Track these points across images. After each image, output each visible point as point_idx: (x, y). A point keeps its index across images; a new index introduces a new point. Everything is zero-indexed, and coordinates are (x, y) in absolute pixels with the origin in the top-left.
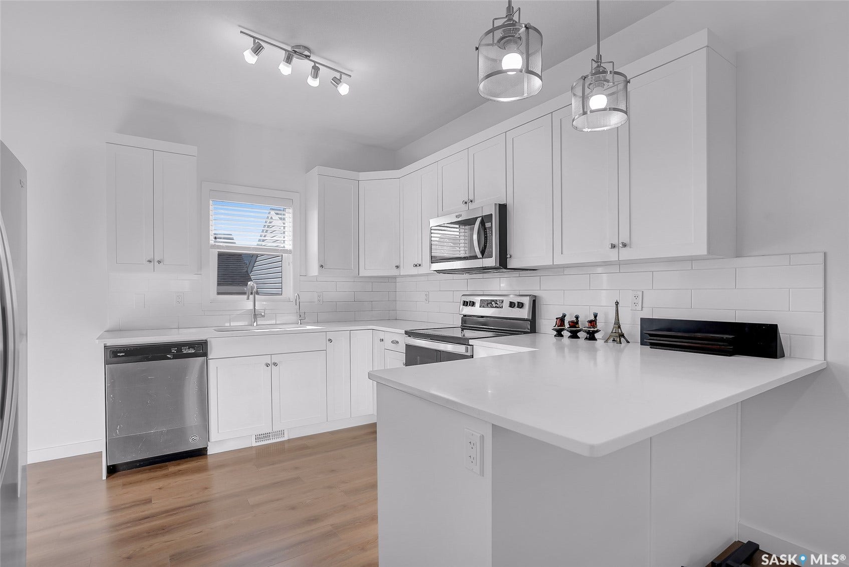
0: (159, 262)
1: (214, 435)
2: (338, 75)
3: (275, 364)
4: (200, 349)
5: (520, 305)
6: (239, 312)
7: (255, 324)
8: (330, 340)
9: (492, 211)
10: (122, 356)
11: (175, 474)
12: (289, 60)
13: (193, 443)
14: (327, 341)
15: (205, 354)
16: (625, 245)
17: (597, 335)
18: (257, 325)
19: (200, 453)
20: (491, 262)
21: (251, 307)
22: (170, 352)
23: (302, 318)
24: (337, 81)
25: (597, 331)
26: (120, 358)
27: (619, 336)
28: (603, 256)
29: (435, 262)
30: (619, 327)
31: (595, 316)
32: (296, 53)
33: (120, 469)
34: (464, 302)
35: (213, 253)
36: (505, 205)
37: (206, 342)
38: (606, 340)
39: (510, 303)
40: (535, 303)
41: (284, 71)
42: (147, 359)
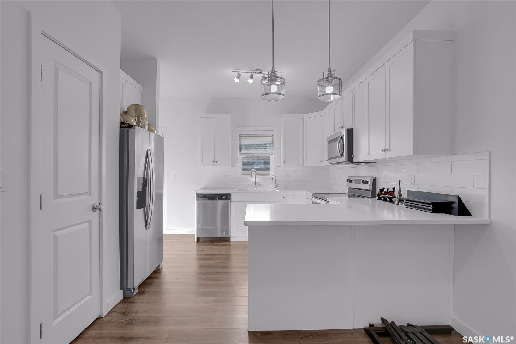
0: (217, 162)
4: (227, 197)
5: (367, 182)
6: (249, 183)
7: (256, 188)
8: (284, 197)
9: (344, 132)
10: (201, 198)
11: (216, 245)
12: (252, 77)
13: (224, 235)
14: (282, 198)
15: (229, 199)
16: (388, 150)
17: (393, 200)
18: (256, 189)
19: (226, 240)
21: (254, 181)
22: (217, 197)
23: (277, 187)
25: (395, 197)
27: (400, 201)
28: (383, 156)
29: (329, 159)
30: (400, 195)
31: (394, 189)
32: (255, 72)
33: (201, 240)
34: (348, 180)
35: (240, 157)
36: (352, 129)
37: (230, 194)
38: (396, 203)
39: (363, 181)
40: (374, 181)
41: (251, 81)
42: (209, 200)
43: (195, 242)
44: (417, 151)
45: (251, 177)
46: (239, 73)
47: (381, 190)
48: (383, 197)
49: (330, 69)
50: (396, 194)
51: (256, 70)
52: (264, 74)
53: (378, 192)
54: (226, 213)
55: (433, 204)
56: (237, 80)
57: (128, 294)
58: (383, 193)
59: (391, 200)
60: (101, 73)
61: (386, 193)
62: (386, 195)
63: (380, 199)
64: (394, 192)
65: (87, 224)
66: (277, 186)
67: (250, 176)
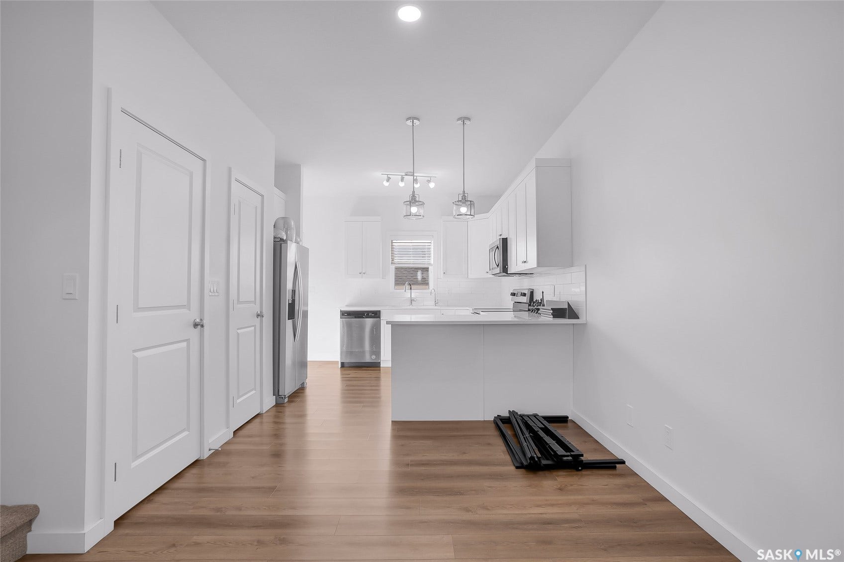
0: (364, 273)
2: (429, 179)
4: (376, 314)
5: (524, 295)
6: (403, 299)
9: (498, 242)
10: (347, 315)
11: (363, 370)
12: (402, 180)
13: (373, 359)
15: (379, 317)
16: (525, 262)
18: (412, 305)
19: (375, 365)
20: (498, 270)
21: (410, 296)
22: (364, 315)
24: (429, 181)
26: (345, 316)
29: (490, 270)
32: (406, 175)
33: (346, 365)
34: (512, 294)
35: (392, 267)
36: (505, 238)
37: (380, 312)
40: (532, 293)
41: (402, 184)
42: (355, 318)
43: (339, 367)
44: (539, 264)
45: (405, 291)
46: (389, 176)
47: (534, 303)
49: (464, 192)
51: (407, 172)
52: (416, 176)
54: (375, 332)
55: (552, 309)
56: (386, 184)
57: (280, 401)
59: (538, 311)
60: (262, 196)
65: (253, 328)
66: (437, 302)
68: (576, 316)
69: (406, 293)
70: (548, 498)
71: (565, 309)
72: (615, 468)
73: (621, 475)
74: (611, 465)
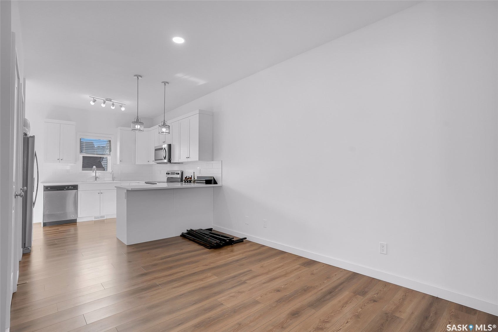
0: (62, 160)
1: (79, 215)
2: (121, 105)
3: (101, 193)
4: (75, 187)
5: (178, 174)
6: (90, 177)
7: (96, 181)
9: (165, 146)
10: (50, 189)
12: (104, 103)
13: (71, 217)
15: (77, 189)
16: (189, 158)
19: (73, 222)
20: (166, 161)
21: (95, 175)
22: (65, 188)
23: (114, 179)
24: (121, 106)
26: (48, 190)
28: (186, 160)
29: (155, 160)
30: (194, 179)
31: (192, 176)
32: (107, 100)
33: (48, 224)
34: (167, 173)
35: (81, 156)
36: (171, 144)
37: (77, 185)
38: (193, 182)
39: (176, 173)
40: (182, 173)
41: (103, 106)
42: (57, 190)
43: (42, 226)
44: (200, 159)
46: (94, 99)
47: (185, 177)
48: (187, 181)
49: (164, 120)
50: (193, 179)
51: (107, 98)
52: (113, 102)
53: (184, 178)
55: (205, 180)
56: (93, 103)
57: (27, 251)
58: (187, 178)
59: (190, 181)
61: (188, 178)
62: (188, 179)
63: (185, 182)
64: (191, 178)
67: (92, 171)
68: (215, 183)
69: (92, 173)
70: (230, 254)
71: (212, 180)
72: (243, 241)
73: (246, 243)
74: (241, 241)
